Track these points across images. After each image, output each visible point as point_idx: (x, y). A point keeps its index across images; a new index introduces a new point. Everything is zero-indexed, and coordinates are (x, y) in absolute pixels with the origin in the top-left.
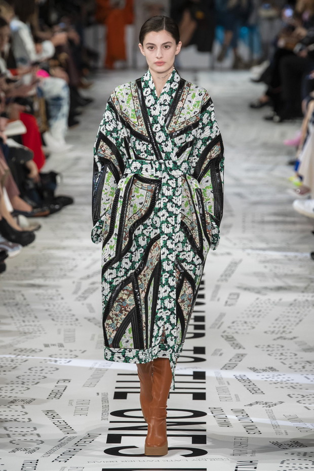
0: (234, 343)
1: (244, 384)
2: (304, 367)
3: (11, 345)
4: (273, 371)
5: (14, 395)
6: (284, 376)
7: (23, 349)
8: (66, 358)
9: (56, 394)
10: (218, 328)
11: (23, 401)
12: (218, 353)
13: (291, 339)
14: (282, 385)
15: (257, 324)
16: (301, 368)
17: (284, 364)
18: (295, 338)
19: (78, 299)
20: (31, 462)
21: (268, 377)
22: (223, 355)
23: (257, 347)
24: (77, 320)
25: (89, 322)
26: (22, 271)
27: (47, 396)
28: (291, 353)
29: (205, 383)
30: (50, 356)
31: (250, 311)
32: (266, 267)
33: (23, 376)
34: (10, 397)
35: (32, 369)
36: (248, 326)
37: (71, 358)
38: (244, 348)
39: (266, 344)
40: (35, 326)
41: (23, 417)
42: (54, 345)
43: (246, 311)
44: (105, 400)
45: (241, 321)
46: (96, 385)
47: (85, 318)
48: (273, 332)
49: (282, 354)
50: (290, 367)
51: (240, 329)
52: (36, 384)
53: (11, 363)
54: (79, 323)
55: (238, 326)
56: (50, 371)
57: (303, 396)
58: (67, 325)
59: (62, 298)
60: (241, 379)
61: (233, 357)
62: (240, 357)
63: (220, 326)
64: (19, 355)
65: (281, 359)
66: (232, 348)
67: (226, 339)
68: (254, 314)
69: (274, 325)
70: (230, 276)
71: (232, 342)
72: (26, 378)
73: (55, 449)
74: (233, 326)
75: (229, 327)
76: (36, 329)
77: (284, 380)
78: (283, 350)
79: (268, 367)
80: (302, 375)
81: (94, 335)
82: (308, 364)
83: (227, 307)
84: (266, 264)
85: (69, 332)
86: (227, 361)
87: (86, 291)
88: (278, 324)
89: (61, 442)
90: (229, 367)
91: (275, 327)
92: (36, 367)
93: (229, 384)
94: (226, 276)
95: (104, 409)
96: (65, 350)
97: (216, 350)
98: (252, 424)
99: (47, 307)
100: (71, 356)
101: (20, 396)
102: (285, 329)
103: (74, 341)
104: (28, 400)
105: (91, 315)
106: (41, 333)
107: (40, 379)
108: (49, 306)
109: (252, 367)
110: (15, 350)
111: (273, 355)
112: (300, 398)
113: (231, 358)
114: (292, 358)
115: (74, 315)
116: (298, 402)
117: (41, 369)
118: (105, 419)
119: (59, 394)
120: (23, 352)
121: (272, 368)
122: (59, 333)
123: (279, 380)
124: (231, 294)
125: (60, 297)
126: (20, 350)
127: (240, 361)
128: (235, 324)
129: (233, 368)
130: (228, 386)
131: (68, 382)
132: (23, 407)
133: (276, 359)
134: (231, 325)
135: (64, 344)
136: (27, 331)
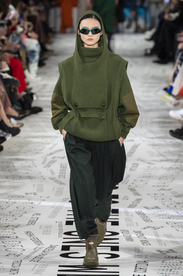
0: (135, 193)
1: (141, 216)
2: (175, 206)
3: (6, 194)
4: (157, 208)
5: (8, 222)
6: (164, 212)
7: (13, 196)
8: (38, 201)
9: (32, 222)
10: (126, 183)
11: (13, 226)
12: (126, 198)
13: (168, 190)
14: (163, 217)
15: (148, 181)
16: (174, 207)
17: (164, 204)
18: (170, 189)
19: (45, 167)
20: (18, 262)
21: (154, 212)
22: (129, 199)
23: (148, 194)
24: (44, 179)
25: (51, 180)
26: (13, 151)
27: (27, 223)
28: (168, 198)
29: (118, 215)
30: (29, 200)
31: (145, 174)
32: (153, 148)
33: (13, 211)
34: (6, 224)
35: (18, 208)
36: (143, 183)
37: (41, 201)
38: (141, 196)
39: (154, 193)
40: (20, 182)
41: (13, 235)
42: (31, 194)
43: (142, 173)
44: (60, 225)
45: (139, 180)
46: (55, 217)
47: (49, 178)
48: (158, 186)
49: (163, 199)
50: (168, 207)
51: (138, 184)
52: (20, 216)
53: (6, 204)
54: (46, 181)
55: (138, 182)
56: (28, 209)
57: (175, 223)
58: (39, 182)
59: (36, 166)
60: (139, 213)
61: (135, 201)
62: (139, 200)
63: (127, 183)
64: (11, 199)
65: (162, 202)
66: (134, 196)
67: (130, 190)
68: (147, 175)
69: (159, 182)
70: (133, 153)
71: (134, 192)
72: (15, 212)
73: (31, 254)
74: (135, 183)
75: (132, 183)
76: (20, 184)
77: (164, 214)
78: (164, 196)
79: (155, 206)
80: (175, 211)
81: (54, 188)
82: (178, 205)
83: (131, 172)
84: (154, 147)
85: (40, 186)
86: (131, 203)
87: (49, 162)
88: (160, 181)
89: (35, 250)
90: (132, 206)
91: (159, 183)
92: (21, 206)
93: (132, 216)
94: (131, 153)
95: (60, 231)
96: (38, 196)
97: (125, 197)
98: (146, 239)
99: (27, 171)
100: (41, 200)
101: (11, 223)
102: (165, 184)
103: (43, 191)
104: (16, 225)
105: (53, 176)
106: (23, 187)
107: (23, 213)
108: (28, 170)
109: (146, 206)
110: (8, 197)
111: (158, 199)
112: (173, 224)
113: (133, 201)
114: (168, 201)
115: (42, 176)
116: (172, 226)
117: (24, 207)
118: (60, 237)
119: (34, 222)
120: (13, 198)
121: (157, 207)
122: (34, 187)
123: (161, 214)
124: (133, 164)
125: (34, 166)
126: (11, 197)
127: (138, 203)
128: (136, 181)
129: (135, 207)
130: (132, 218)
131: (39, 215)
132: (13, 229)
133: (159, 202)
134: (133, 182)
135: (37, 193)
136: (15, 185)
